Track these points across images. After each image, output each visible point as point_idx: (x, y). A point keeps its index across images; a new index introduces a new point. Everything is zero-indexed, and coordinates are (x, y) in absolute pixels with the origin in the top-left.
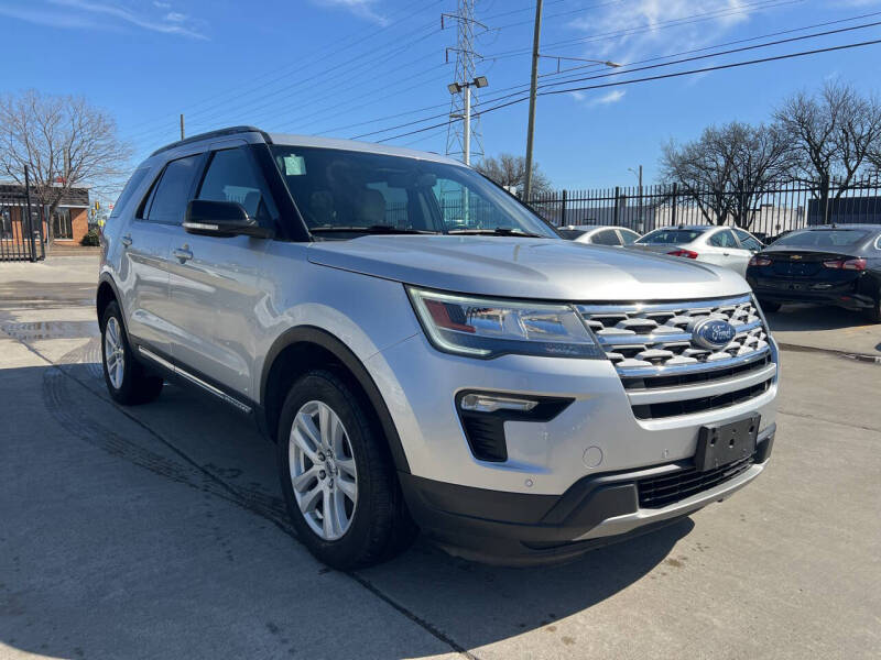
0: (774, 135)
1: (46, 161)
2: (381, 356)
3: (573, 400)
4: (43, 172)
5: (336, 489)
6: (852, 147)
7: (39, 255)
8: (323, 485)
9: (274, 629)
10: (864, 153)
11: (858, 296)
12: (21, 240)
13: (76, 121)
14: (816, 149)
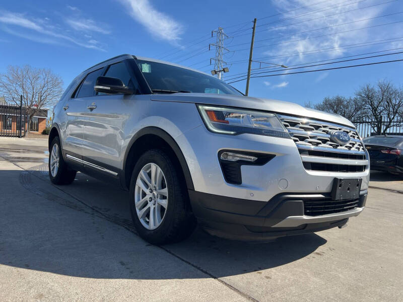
0: (355, 101)
1: (30, 96)
2: (184, 136)
3: (275, 156)
4: (29, 101)
5: (157, 204)
6: (391, 109)
7: (23, 134)
8: (150, 205)
9: (122, 264)
10: (396, 112)
11: (397, 166)
12: (15, 131)
13: (46, 80)
14: (375, 110)
